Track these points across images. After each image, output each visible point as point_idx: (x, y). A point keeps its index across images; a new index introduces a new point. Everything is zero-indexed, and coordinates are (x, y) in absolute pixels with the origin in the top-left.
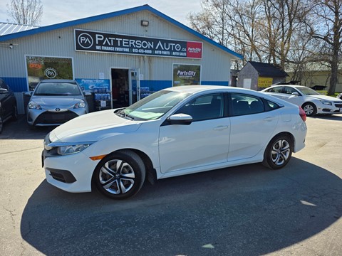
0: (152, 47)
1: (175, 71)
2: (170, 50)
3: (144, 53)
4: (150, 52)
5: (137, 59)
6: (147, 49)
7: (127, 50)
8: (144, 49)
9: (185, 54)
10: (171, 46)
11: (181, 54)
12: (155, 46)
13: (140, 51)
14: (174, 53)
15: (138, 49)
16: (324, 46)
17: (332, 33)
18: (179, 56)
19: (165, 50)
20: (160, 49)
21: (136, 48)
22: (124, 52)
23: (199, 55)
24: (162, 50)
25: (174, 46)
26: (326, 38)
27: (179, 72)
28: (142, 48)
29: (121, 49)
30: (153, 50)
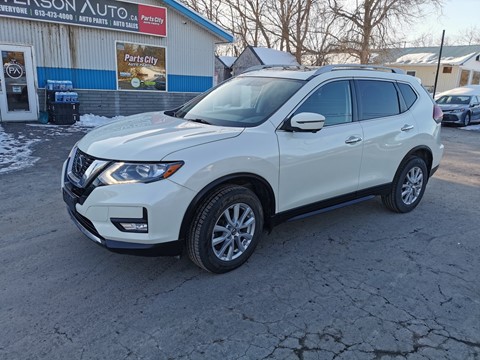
0: (74, 8)
1: (121, 55)
2: (108, 17)
3: (58, 19)
4: (71, 17)
5: (46, 30)
6: (64, 11)
7: (24, 11)
8: (58, 12)
9: (136, 26)
10: (109, 9)
11: (129, 25)
12: (79, 7)
13: (49, 14)
14: (116, 23)
15: (46, 10)
16: (352, 30)
17: (362, 10)
18: (125, 28)
19: (98, 16)
20: (88, 13)
21: (41, 8)
22: (16, 14)
23: (161, 29)
24: (93, 16)
25: (115, 10)
26: (354, 18)
27: (127, 56)
28: (53, 9)
29: (10, 9)
30: (76, 14)
